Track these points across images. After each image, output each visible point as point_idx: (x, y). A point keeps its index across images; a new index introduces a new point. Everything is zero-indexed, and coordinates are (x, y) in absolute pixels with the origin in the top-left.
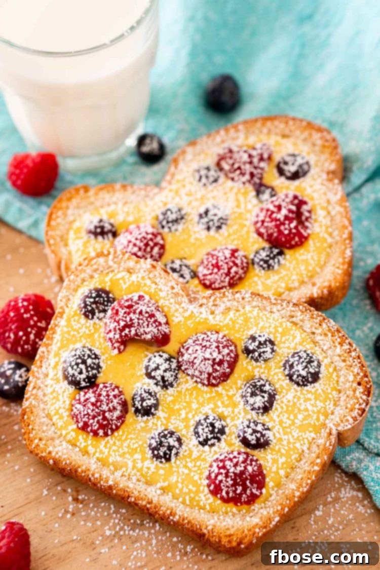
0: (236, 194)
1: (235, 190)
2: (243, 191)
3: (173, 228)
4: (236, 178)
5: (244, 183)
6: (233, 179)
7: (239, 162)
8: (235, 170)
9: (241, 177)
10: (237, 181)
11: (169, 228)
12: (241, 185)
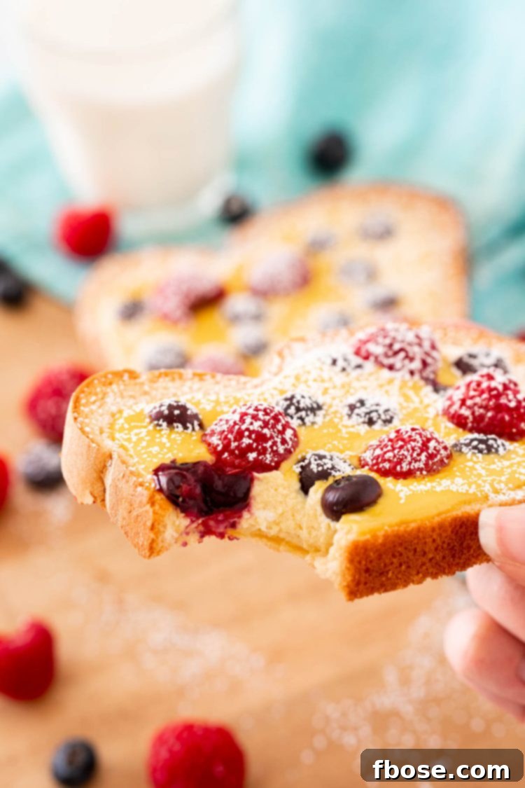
0: (401, 388)
1: (397, 383)
2: (410, 384)
3: (308, 420)
4: (398, 365)
5: (412, 373)
6: (391, 368)
7: (403, 341)
8: (396, 353)
9: (407, 362)
10: (398, 370)
11: (301, 419)
12: (408, 376)
